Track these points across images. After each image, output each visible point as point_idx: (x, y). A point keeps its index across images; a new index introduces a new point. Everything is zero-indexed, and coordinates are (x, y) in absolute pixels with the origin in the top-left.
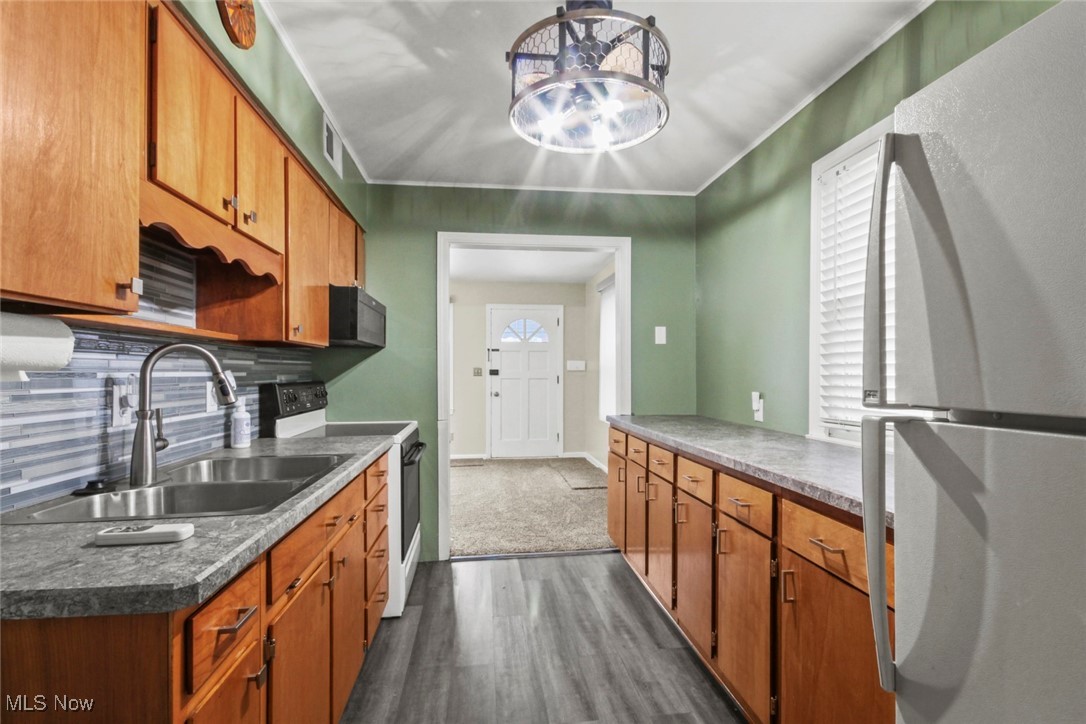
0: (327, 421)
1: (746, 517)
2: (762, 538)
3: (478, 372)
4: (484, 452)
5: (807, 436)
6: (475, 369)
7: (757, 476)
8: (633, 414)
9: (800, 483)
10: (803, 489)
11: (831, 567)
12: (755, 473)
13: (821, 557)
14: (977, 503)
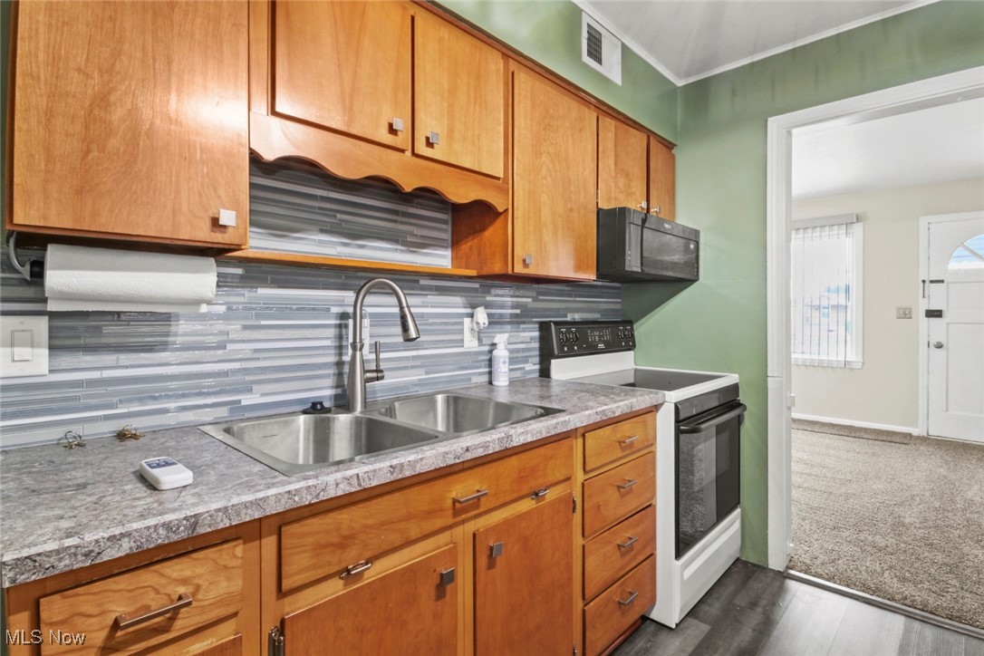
0: (635, 364)
3: (906, 314)
4: (915, 424)
6: (899, 309)
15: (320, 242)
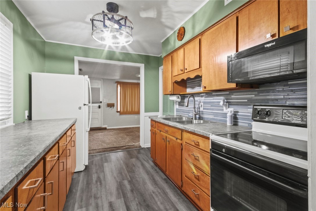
15: (197, 89)
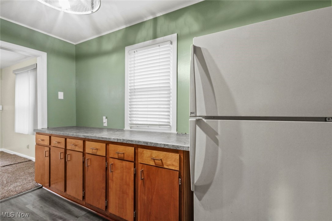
1: (123, 157)
2: (130, 162)
5: (124, 129)
7: (128, 143)
8: (48, 128)
9: (146, 142)
10: (147, 144)
11: (157, 165)
12: (127, 142)
13: (154, 163)
14: (216, 137)
